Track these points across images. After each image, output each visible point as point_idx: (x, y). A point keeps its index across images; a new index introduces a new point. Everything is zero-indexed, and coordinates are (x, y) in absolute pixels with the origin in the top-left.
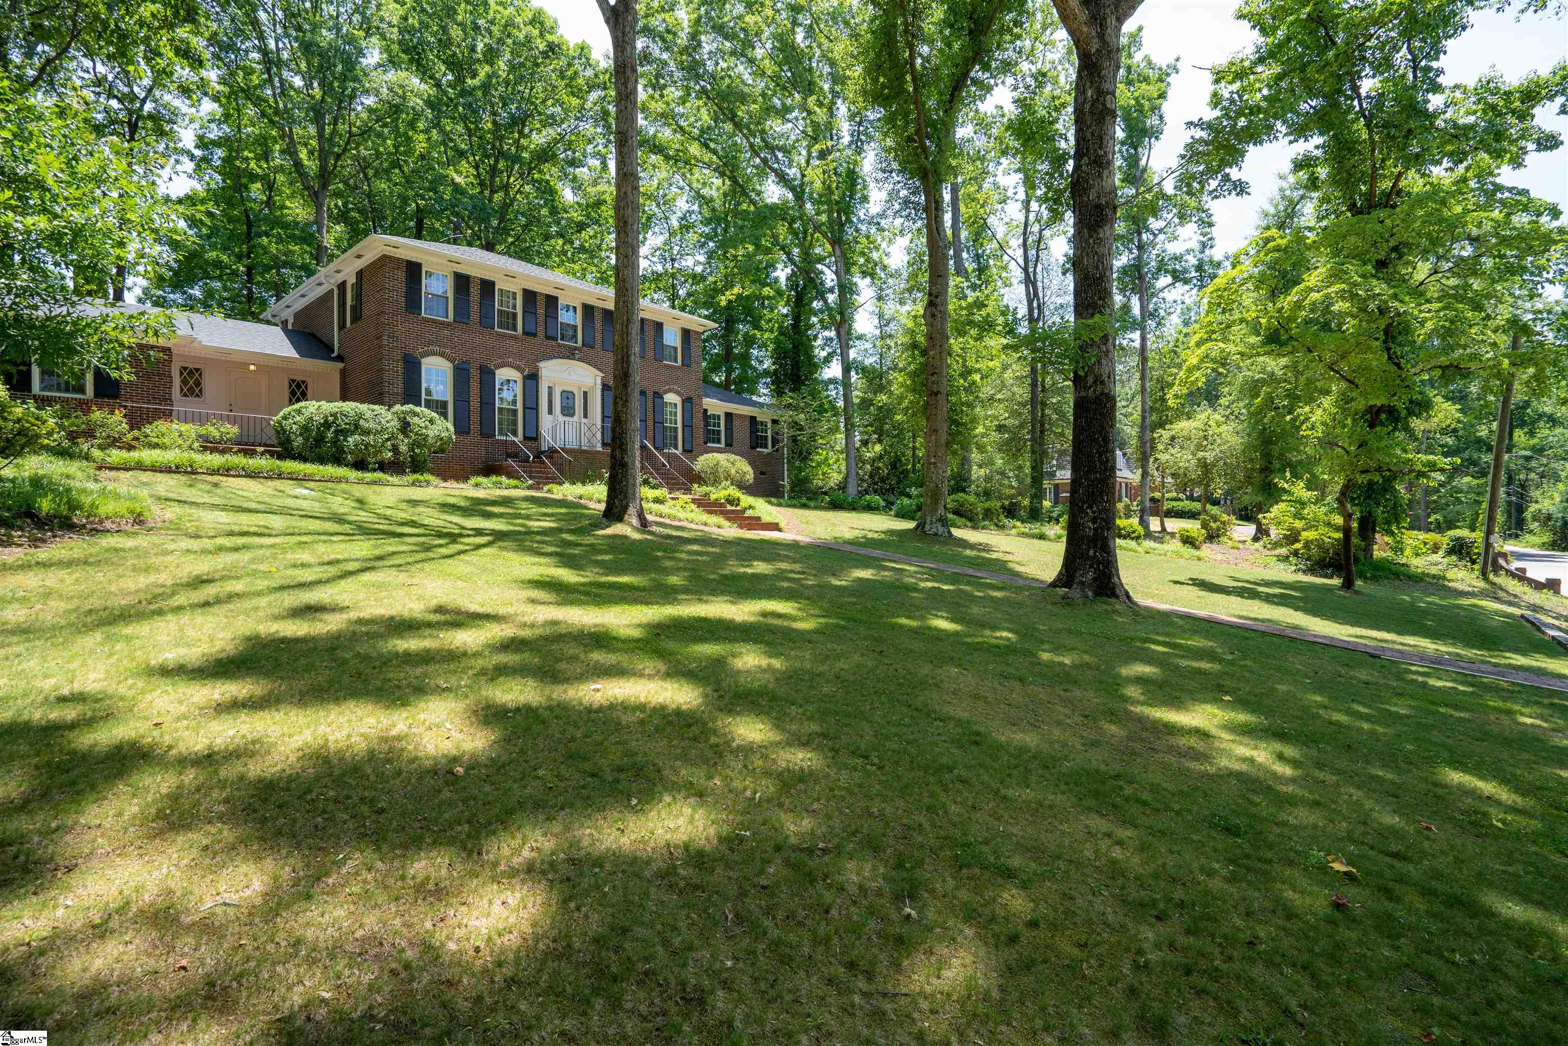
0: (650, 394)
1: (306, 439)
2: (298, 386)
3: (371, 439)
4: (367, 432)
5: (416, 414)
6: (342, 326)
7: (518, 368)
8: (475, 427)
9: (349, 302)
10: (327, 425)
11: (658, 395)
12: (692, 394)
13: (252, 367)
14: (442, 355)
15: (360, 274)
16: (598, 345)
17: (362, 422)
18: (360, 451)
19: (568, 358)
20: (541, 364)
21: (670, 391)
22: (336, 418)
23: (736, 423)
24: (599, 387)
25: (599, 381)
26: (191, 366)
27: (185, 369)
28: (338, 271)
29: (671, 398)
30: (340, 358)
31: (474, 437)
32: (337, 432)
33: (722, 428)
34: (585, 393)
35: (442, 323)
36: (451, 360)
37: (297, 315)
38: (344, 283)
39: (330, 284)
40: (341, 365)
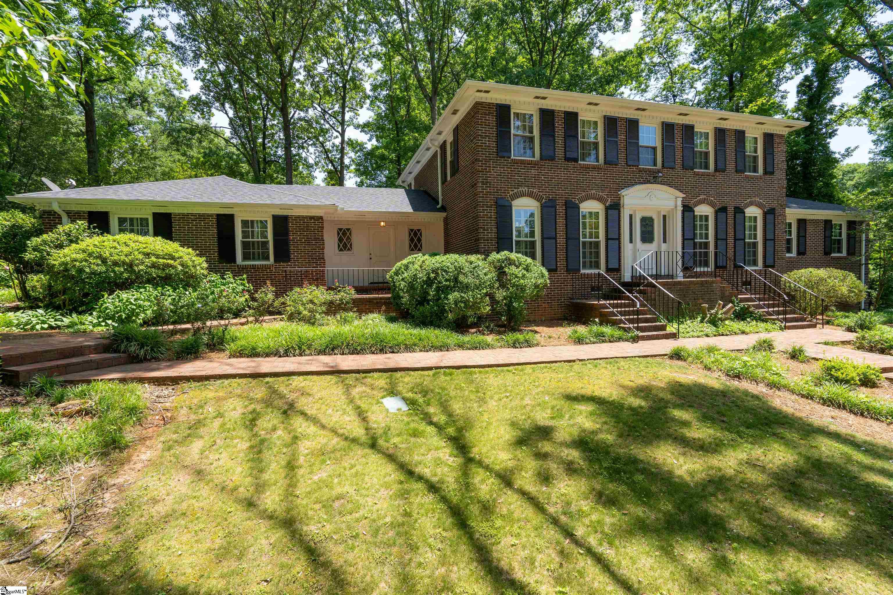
0: (731, 210)
1: (412, 297)
2: (415, 234)
3: (469, 296)
4: (466, 288)
5: (511, 262)
6: (444, 181)
7: (600, 199)
8: (561, 263)
9: (449, 158)
10: (429, 282)
11: (739, 211)
12: (775, 204)
13: (382, 224)
14: (530, 195)
15: (456, 131)
16: (678, 166)
17: (461, 278)
18: (460, 309)
19: (649, 182)
20: (623, 192)
21: (751, 204)
22: (437, 274)
23: (810, 229)
24: (680, 208)
25: (679, 203)
26: (344, 227)
27: (340, 229)
28: (440, 133)
29: (752, 211)
30: (443, 209)
31: (562, 273)
32: (438, 289)
33: (794, 236)
34: (664, 217)
35: (530, 163)
36: (538, 199)
37: (416, 179)
38: (445, 142)
39: (435, 148)
40: (444, 214)
